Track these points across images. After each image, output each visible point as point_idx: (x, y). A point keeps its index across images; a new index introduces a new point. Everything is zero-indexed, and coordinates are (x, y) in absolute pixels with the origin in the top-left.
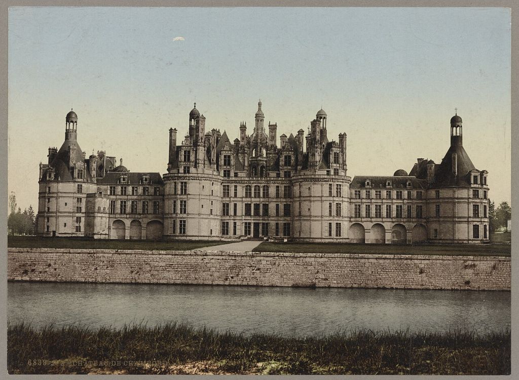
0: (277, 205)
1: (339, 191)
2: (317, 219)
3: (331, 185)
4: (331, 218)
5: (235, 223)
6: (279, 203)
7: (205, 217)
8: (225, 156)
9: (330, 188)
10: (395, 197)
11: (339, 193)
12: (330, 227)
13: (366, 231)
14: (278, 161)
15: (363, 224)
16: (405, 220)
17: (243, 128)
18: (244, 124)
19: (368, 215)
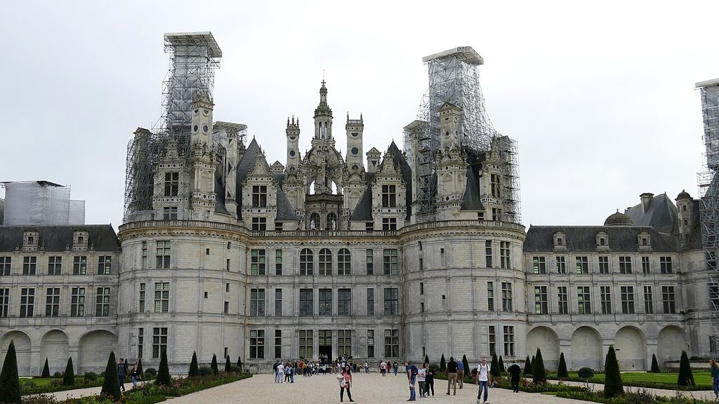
0: (370, 291)
1: (505, 255)
2: (463, 317)
3: (488, 242)
4: (494, 316)
5: (278, 333)
6: (374, 287)
7: (212, 319)
8: (256, 188)
9: (489, 251)
10: (617, 268)
11: (505, 259)
12: (492, 338)
13: (561, 343)
14: (368, 197)
15: (554, 328)
16: (641, 317)
17: (293, 131)
18: (295, 123)
19: (563, 309)
